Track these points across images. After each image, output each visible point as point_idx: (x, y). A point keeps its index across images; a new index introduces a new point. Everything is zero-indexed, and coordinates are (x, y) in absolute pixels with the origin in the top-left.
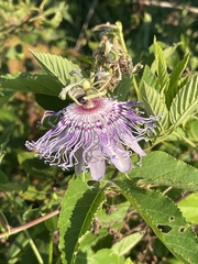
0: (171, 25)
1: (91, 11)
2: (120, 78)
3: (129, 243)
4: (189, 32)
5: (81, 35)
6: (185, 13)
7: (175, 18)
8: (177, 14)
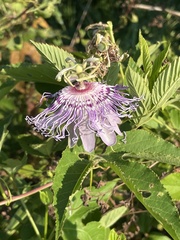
0: (156, 27)
1: (85, 13)
2: (109, 65)
3: (114, 216)
4: (173, 34)
5: (76, 35)
6: (169, 16)
7: (160, 21)
8: (161, 17)
